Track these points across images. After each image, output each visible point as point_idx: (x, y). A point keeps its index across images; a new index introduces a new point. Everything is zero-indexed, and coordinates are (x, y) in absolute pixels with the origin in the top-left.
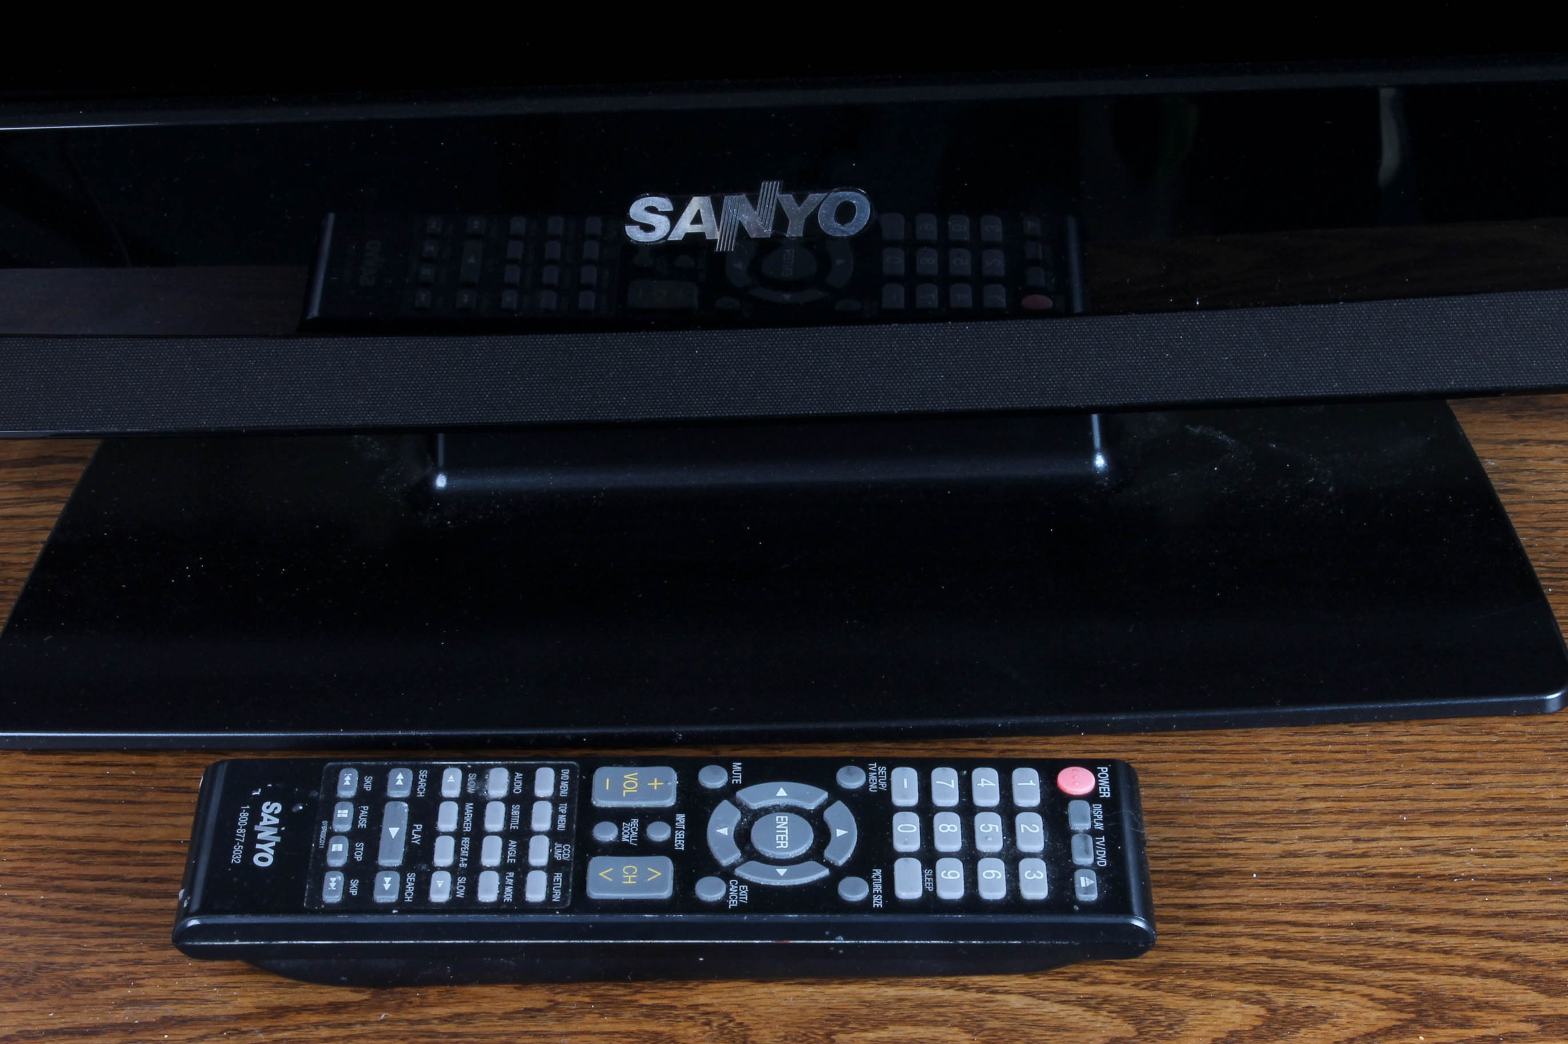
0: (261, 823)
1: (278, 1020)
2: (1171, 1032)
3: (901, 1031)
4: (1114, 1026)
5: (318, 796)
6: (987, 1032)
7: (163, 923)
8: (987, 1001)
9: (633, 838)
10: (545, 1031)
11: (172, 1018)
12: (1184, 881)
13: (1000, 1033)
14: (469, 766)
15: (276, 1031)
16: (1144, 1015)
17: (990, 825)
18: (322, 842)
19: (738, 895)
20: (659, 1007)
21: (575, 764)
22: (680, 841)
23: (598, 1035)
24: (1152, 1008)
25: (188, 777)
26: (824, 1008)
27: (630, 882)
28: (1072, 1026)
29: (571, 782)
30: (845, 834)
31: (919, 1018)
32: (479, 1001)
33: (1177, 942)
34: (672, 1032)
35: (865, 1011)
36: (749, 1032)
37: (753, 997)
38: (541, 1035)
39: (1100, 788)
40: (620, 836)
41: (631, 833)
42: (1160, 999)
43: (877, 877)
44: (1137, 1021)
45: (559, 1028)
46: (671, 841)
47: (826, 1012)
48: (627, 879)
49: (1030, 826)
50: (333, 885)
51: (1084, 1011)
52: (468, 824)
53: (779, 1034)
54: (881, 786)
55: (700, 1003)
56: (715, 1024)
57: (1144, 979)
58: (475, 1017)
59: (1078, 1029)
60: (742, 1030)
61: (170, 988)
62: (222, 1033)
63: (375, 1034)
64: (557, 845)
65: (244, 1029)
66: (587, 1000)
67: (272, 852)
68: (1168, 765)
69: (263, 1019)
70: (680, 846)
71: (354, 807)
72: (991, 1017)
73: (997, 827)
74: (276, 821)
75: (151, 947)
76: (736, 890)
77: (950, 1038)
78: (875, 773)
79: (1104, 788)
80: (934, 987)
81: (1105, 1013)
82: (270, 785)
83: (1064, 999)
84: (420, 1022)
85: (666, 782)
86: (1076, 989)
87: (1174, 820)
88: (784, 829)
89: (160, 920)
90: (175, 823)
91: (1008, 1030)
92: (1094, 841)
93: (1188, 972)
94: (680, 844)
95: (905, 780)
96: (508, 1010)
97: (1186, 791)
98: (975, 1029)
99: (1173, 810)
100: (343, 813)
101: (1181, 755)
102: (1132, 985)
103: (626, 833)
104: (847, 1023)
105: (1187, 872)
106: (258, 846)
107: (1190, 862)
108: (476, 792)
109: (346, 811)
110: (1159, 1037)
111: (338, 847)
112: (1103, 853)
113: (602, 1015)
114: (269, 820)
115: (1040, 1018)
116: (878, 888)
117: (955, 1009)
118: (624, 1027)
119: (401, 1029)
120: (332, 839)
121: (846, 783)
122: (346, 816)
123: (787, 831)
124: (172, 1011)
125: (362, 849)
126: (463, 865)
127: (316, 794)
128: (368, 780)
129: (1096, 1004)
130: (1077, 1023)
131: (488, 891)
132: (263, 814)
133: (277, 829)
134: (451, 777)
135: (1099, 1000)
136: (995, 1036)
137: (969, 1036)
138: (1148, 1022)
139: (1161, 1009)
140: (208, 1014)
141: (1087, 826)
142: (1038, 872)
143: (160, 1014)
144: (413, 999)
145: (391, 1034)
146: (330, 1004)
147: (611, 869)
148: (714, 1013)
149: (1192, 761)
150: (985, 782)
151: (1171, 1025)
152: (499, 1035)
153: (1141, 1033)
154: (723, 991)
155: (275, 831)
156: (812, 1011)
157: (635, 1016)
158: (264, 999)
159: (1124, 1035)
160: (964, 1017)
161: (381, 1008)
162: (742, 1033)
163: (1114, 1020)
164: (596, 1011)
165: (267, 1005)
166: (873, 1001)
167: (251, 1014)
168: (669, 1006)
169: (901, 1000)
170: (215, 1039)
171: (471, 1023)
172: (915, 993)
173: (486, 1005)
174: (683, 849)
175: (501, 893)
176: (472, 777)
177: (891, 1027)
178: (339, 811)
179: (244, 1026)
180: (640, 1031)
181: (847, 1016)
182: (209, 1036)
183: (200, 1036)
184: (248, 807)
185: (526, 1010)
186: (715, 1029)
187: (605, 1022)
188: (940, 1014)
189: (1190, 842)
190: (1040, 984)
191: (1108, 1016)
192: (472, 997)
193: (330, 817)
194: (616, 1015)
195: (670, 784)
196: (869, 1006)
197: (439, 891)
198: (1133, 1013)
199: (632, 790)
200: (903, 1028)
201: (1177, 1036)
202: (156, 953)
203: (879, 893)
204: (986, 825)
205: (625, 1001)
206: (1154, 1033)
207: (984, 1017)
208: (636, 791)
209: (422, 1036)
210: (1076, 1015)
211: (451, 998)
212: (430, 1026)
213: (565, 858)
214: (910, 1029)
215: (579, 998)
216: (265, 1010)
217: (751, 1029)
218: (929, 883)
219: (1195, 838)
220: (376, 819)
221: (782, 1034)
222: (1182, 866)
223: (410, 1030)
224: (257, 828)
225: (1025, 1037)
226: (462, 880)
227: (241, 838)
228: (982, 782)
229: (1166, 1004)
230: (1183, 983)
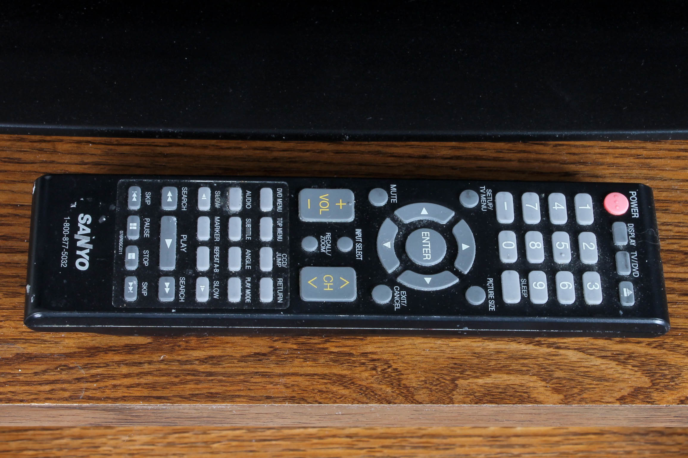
0: (79, 233)
1: (93, 358)
2: (673, 384)
3: (500, 378)
4: (636, 378)
5: (115, 210)
6: (555, 381)
7: (11, 274)
8: (554, 355)
9: (328, 249)
10: (269, 372)
11: (23, 355)
12: (676, 258)
13: (564, 382)
14: (215, 185)
15: (92, 368)
16: (655, 370)
17: (563, 243)
18: (121, 249)
19: (400, 299)
20: (343, 354)
21: (286, 183)
22: (359, 252)
23: (303, 377)
24: (662, 364)
25: (19, 149)
26: (449, 358)
27: (329, 289)
28: (610, 377)
29: (284, 199)
30: (468, 248)
31: (511, 368)
32: (224, 346)
33: (674, 309)
34: (352, 375)
35: (476, 361)
36: (402, 377)
37: (403, 347)
38: (267, 375)
39: (632, 209)
40: (319, 248)
41: (327, 245)
42: (665, 356)
43: (491, 285)
44: (650, 374)
45: (278, 370)
46: (353, 253)
47: (451, 361)
48: (326, 287)
49: (589, 244)
50: (131, 288)
51: (617, 364)
52: (217, 234)
53: (421, 379)
54: (489, 206)
55: (368, 351)
56: (379, 369)
57: (654, 340)
58: (223, 359)
59: (613, 379)
60: (398, 375)
61: (20, 330)
62: (56, 368)
63: (158, 372)
64: (279, 255)
65: (71, 366)
66: (295, 347)
67: (87, 257)
68: (662, 161)
69: (83, 357)
70: (359, 257)
71: (140, 219)
72: (557, 368)
73: (567, 244)
74: (88, 231)
75: (4, 294)
76: (399, 295)
77: (531, 384)
78: (485, 195)
79: (635, 209)
80: (520, 342)
81: (630, 367)
82: (82, 199)
83: (603, 354)
84: (186, 362)
85: (348, 203)
86: (610, 346)
87: (668, 208)
88: (428, 244)
89: (8, 272)
90: (13, 190)
91: (569, 379)
92: (631, 255)
93: (682, 335)
94: (359, 255)
95: (505, 203)
96: (244, 354)
97: (675, 184)
98: (547, 378)
99: (668, 199)
100: (134, 225)
101: (671, 152)
102: (646, 345)
103: (323, 245)
104: (465, 371)
105: (678, 252)
106: (78, 253)
107: (680, 243)
108: (221, 207)
109: (135, 224)
110: (666, 387)
111: (132, 256)
112: (636, 266)
113: (305, 360)
114: (83, 230)
115: (588, 370)
116: (492, 294)
117: (533, 361)
118: (320, 370)
119: (175, 368)
120: (128, 248)
121: (466, 205)
122: (135, 228)
123: (429, 245)
124: (22, 349)
125: (148, 256)
126: (216, 271)
127: (114, 208)
128: (148, 195)
129: (625, 359)
130: (612, 374)
131: (235, 295)
132: (79, 225)
133: (89, 238)
134: (204, 196)
135: (626, 356)
136: (560, 384)
137: (543, 384)
138: (658, 375)
139: (666, 365)
140: (46, 353)
141: (626, 243)
142: (596, 283)
143: (15, 351)
144: (181, 343)
145: (168, 372)
146: (127, 346)
147: (316, 278)
148: (378, 360)
149: (678, 158)
150: (558, 206)
151: (673, 378)
152: (238, 375)
153: (654, 384)
154: (382, 342)
155: (88, 239)
156: (441, 360)
157: (326, 361)
158: (82, 340)
159: (643, 385)
160: (540, 368)
161: (159, 350)
162: (397, 377)
163: (636, 373)
164: (301, 356)
165: (85, 345)
166: (480, 353)
167: (75, 353)
168: (348, 354)
169: (498, 352)
170: (52, 373)
171: (220, 364)
172: (507, 347)
173: (228, 349)
174: (362, 259)
175: (243, 296)
176: (218, 194)
177: (494, 375)
178: (131, 224)
179: (72, 362)
180: (331, 373)
181: (465, 365)
182: (49, 371)
183: (42, 371)
184: (69, 218)
185: (256, 354)
186: (379, 373)
187: (307, 366)
188: (524, 365)
189: (679, 226)
190: (588, 342)
191: (632, 369)
192: (219, 342)
193: (125, 228)
194: (314, 360)
195: (350, 205)
196: (478, 357)
197: (202, 295)
198: (648, 367)
199: (325, 209)
200: (500, 375)
201: (677, 387)
202: (8, 299)
203: (493, 299)
204: (561, 243)
205: (320, 348)
206: (662, 384)
207: (552, 368)
208: (328, 210)
209: (189, 374)
210: (612, 368)
211: (206, 343)
212: (194, 366)
213: (284, 266)
214: (505, 377)
215: (289, 346)
216: (84, 350)
217: (403, 374)
218: (525, 291)
219: (683, 223)
220: (156, 229)
221: (423, 379)
222: (675, 247)
223: (181, 369)
224: (76, 237)
225: (580, 385)
226: (216, 284)
227: (66, 245)
228: (556, 206)
229: (669, 360)
230: (679, 344)
